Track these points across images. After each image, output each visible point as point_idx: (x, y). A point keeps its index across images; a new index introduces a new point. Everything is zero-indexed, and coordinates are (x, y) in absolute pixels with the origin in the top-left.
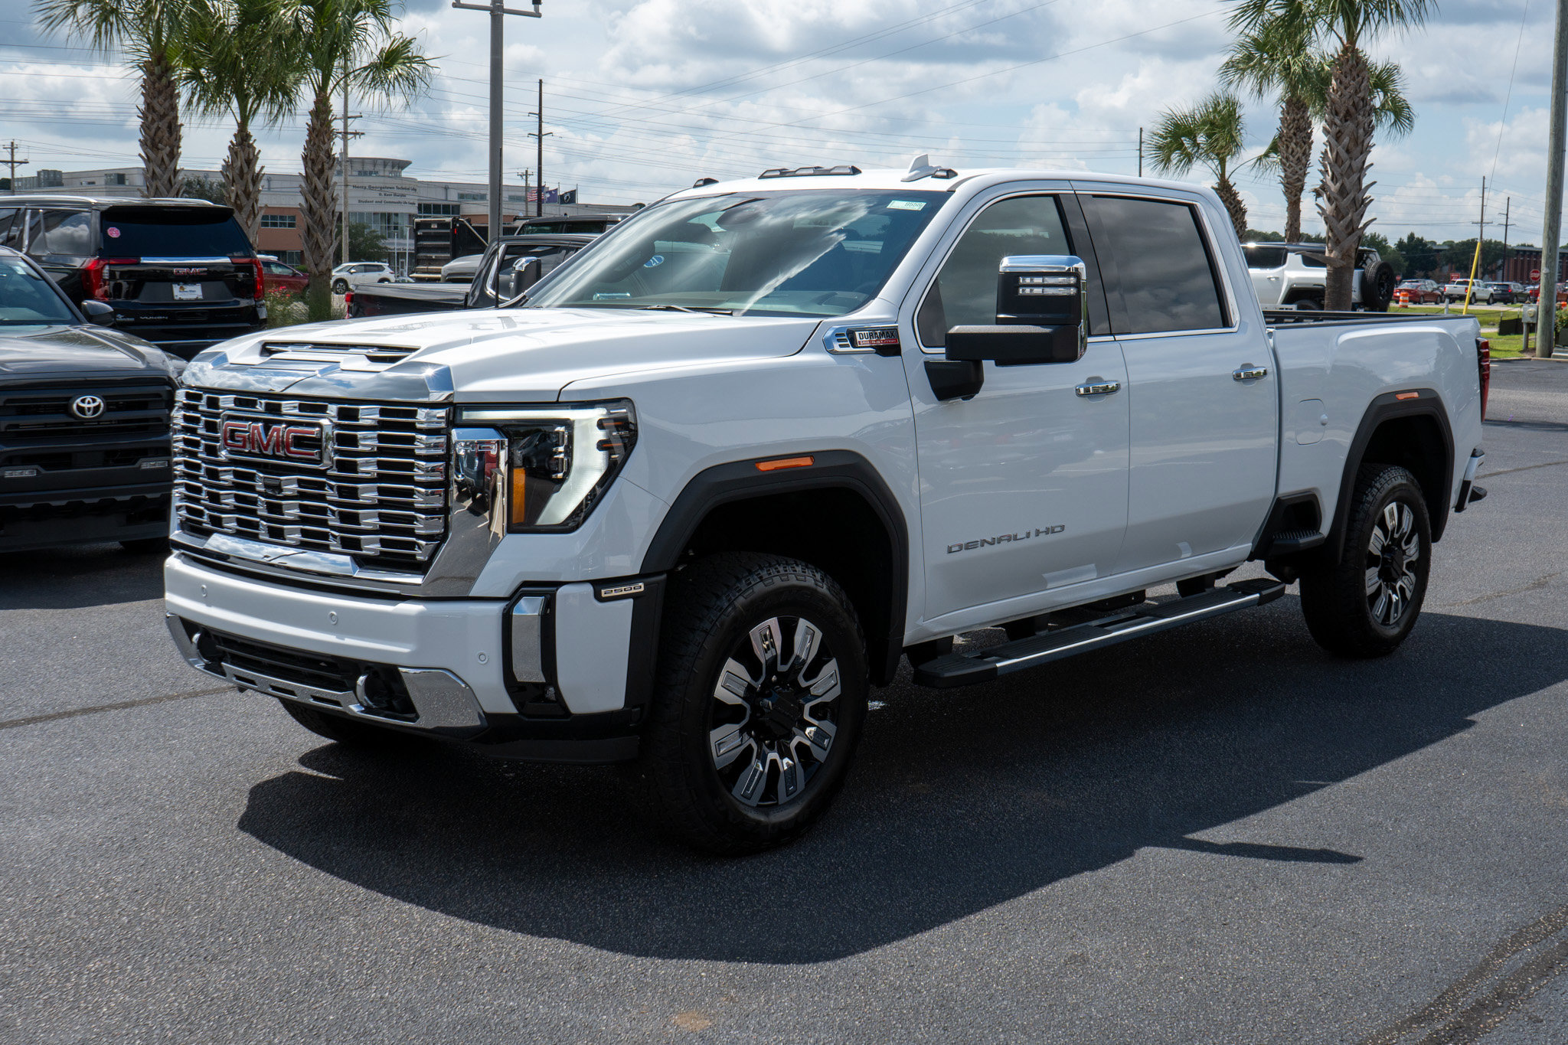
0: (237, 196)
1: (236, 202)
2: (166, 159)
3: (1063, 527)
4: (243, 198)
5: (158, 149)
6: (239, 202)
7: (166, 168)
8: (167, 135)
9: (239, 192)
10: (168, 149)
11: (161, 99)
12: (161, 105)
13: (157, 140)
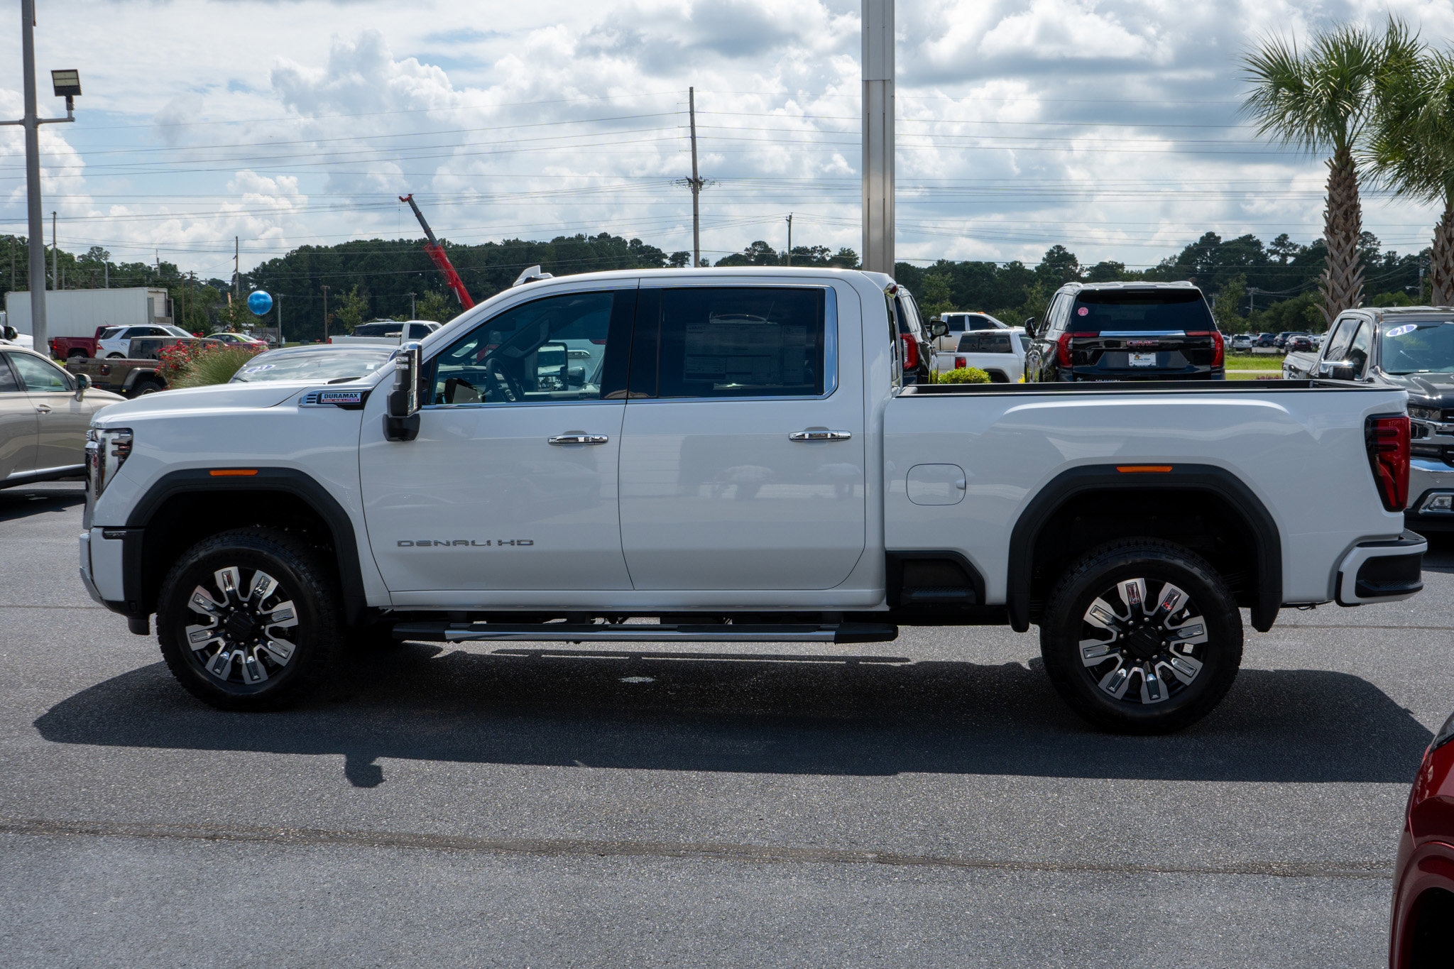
0: (1438, 272)
1: (1437, 277)
2: (1342, 242)
3: (531, 543)
4: (1443, 274)
5: (1335, 234)
6: (1439, 278)
7: (1343, 250)
8: (1342, 221)
9: (1439, 269)
10: (1344, 233)
11: (1339, 190)
12: (1339, 195)
13: (1335, 226)
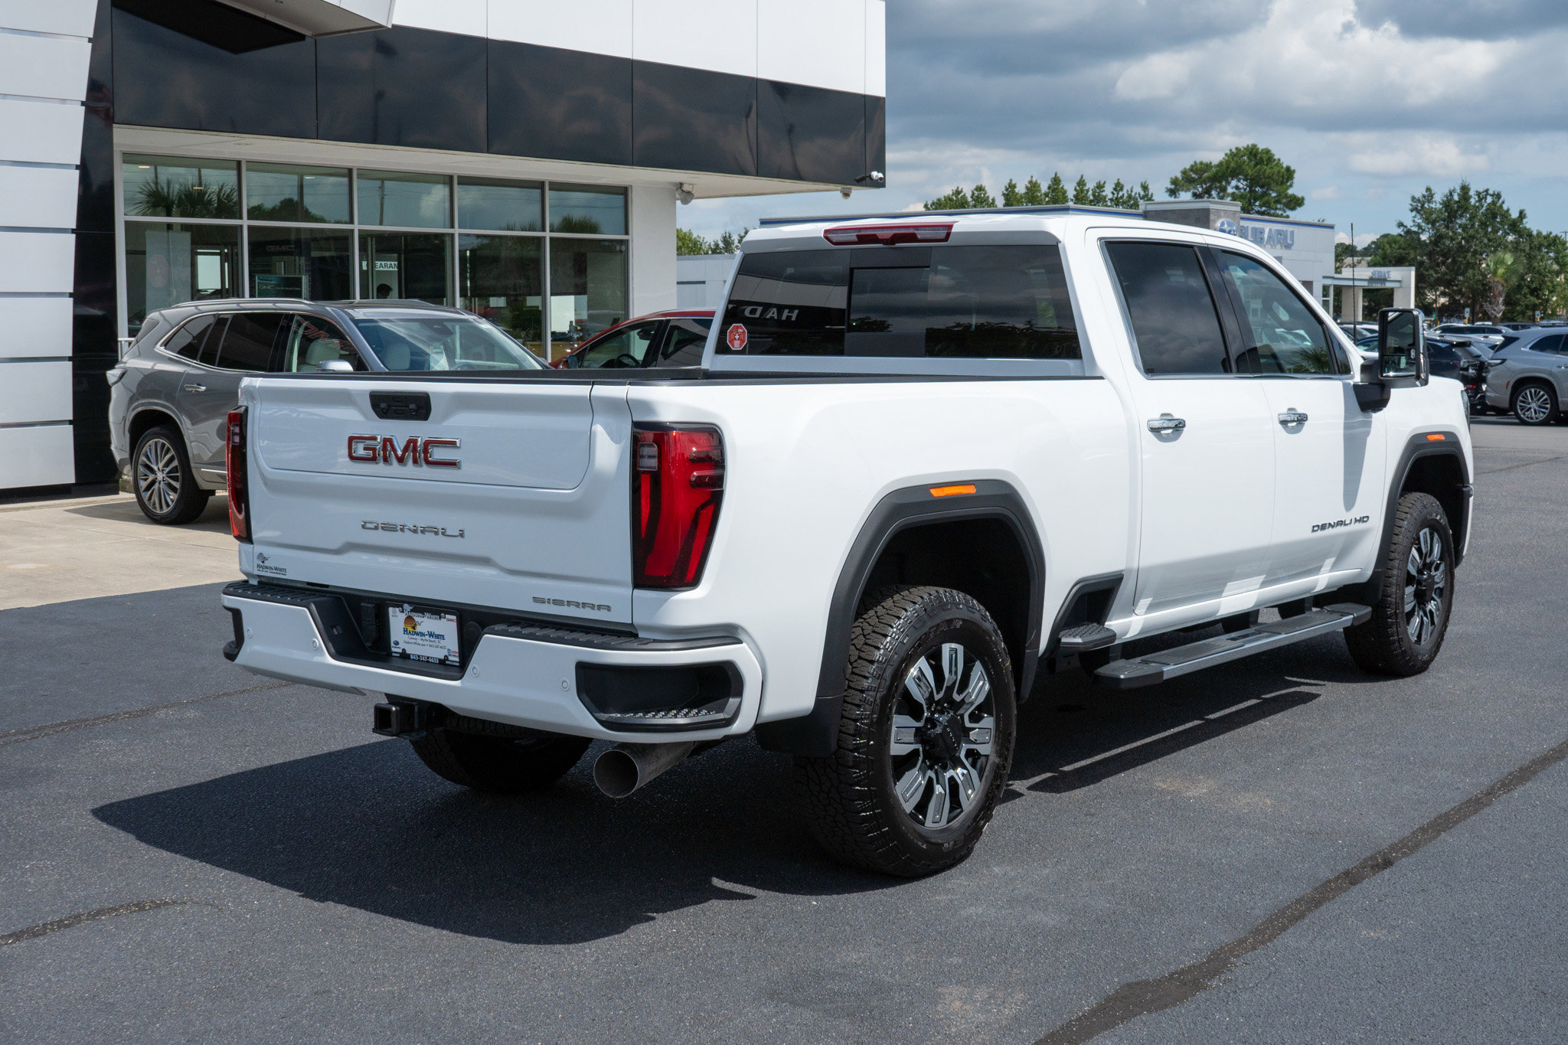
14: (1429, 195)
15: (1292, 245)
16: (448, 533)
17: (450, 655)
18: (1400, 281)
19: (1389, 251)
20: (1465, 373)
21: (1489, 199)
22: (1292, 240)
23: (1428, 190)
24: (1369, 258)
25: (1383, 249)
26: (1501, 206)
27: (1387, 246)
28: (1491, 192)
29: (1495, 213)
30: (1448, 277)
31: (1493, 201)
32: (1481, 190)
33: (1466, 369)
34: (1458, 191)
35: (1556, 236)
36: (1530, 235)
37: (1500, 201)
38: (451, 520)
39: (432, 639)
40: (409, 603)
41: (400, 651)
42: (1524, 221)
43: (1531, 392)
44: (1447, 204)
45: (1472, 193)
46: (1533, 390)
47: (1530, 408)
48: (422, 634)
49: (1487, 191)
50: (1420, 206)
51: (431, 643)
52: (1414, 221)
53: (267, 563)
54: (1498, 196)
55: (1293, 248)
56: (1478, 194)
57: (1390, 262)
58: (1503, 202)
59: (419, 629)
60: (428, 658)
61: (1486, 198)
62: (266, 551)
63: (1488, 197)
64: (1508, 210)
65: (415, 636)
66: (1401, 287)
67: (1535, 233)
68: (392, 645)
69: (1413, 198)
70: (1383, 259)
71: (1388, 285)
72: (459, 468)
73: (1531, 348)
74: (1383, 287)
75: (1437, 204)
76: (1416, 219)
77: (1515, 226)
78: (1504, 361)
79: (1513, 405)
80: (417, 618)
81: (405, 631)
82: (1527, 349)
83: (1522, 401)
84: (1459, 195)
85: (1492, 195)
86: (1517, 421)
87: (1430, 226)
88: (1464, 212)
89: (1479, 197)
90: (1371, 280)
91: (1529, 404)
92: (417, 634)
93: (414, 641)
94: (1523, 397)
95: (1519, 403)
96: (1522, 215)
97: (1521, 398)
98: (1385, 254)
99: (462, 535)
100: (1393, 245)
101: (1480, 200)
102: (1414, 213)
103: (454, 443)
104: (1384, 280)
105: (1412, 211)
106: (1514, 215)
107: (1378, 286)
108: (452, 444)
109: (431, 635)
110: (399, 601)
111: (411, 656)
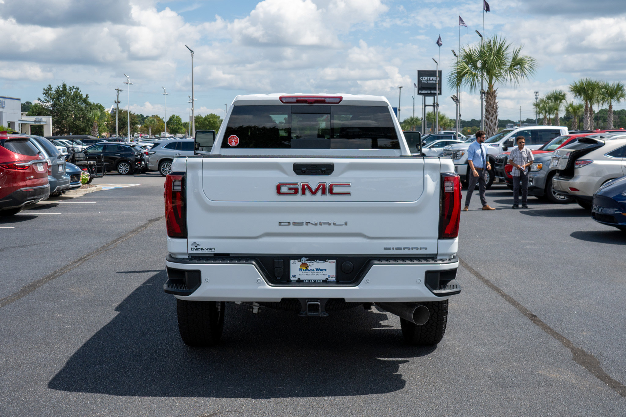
14: (50, 88)
15: (5, 106)
16: (336, 224)
17: (330, 278)
18: (46, 122)
19: (35, 110)
20: (137, 157)
21: (74, 90)
22: (5, 104)
23: (50, 86)
24: (27, 113)
25: (32, 109)
26: (79, 93)
27: (34, 108)
28: (75, 87)
29: (77, 96)
30: (60, 121)
31: (76, 91)
32: (71, 86)
33: (137, 156)
34: (62, 86)
35: (100, 105)
36: (91, 105)
37: (79, 91)
38: (340, 219)
39: (318, 271)
40: (306, 257)
41: (297, 279)
42: (88, 99)
43: (166, 164)
44: (57, 91)
45: (67, 88)
46: (167, 163)
47: (166, 170)
48: (312, 270)
49: (73, 87)
50: (46, 93)
51: (317, 274)
52: (44, 98)
53: (199, 247)
54: (78, 89)
55: (5, 108)
56: (70, 88)
57: (35, 114)
58: (80, 91)
59: (309, 268)
60: (315, 280)
61: (73, 90)
62: (198, 241)
63: (74, 89)
64: (82, 95)
65: (307, 272)
66: (46, 124)
67: (92, 104)
68: (291, 276)
69: (44, 89)
70: (33, 113)
71: (42, 123)
72: (351, 195)
73: (165, 147)
74: (40, 124)
75: (53, 91)
76: (45, 98)
77: (85, 101)
78: (155, 152)
79: (159, 170)
80: (309, 263)
81: (300, 270)
82: (164, 148)
83: (163, 168)
84: (62, 88)
85: (76, 89)
86: (161, 175)
87: (51, 100)
88: (64, 95)
89: (70, 89)
90: (35, 121)
91: (165, 168)
92: (309, 270)
93: (307, 274)
94: (163, 166)
95: (162, 169)
96: (87, 96)
97: (162, 166)
98: (33, 111)
99: (346, 224)
100: (36, 108)
101: (70, 90)
102: (44, 95)
103: (349, 184)
104: (40, 122)
105: (43, 94)
106: (84, 96)
107: (38, 124)
108: (348, 185)
109: (317, 270)
110: (298, 257)
111: (304, 281)
